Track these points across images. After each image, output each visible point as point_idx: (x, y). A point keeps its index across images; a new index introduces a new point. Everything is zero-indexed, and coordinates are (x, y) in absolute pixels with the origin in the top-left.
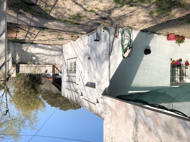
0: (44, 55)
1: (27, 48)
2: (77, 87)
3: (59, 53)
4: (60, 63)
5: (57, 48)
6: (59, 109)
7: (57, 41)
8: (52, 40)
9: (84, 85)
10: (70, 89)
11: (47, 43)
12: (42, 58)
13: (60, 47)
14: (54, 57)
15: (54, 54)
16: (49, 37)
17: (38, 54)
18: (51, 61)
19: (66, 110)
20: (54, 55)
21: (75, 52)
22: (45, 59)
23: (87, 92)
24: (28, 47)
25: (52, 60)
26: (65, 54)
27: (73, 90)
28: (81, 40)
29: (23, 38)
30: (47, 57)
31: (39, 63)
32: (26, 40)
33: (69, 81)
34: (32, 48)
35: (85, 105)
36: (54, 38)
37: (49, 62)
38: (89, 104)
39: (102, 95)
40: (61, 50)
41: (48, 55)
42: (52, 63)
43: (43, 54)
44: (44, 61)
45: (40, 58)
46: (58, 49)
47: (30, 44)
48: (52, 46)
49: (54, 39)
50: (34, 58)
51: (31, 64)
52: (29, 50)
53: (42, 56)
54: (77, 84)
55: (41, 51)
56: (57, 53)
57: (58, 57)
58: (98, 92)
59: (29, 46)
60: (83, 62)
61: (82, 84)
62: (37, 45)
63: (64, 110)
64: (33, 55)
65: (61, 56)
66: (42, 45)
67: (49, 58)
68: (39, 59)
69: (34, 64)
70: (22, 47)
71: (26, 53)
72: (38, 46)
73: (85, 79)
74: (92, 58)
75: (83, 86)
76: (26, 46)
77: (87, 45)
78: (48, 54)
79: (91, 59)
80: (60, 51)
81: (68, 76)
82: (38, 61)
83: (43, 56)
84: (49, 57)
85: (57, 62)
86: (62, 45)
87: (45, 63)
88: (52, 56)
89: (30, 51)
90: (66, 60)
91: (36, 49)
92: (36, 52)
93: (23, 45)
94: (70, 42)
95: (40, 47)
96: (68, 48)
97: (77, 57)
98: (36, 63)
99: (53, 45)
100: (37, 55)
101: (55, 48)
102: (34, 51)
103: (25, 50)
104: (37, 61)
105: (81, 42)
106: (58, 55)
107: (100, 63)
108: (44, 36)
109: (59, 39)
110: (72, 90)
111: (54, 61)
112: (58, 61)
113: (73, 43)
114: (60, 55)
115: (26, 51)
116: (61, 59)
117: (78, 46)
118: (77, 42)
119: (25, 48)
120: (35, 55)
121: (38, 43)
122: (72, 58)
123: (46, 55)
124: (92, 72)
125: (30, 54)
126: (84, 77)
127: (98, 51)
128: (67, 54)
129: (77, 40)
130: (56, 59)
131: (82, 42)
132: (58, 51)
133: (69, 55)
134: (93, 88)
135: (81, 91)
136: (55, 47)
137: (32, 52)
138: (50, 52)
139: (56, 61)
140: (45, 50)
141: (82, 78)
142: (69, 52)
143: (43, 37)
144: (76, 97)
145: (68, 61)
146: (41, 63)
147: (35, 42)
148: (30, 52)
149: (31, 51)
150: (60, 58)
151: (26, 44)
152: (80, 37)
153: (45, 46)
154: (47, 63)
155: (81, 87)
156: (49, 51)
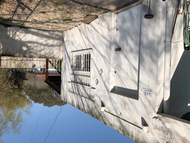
0: (39, 45)
1: (14, 33)
2: (92, 92)
3: (59, 43)
4: (60, 56)
5: (57, 35)
6: (43, 105)
7: (60, 25)
8: (53, 21)
9: (108, 90)
10: (77, 93)
11: (44, 27)
12: (35, 48)
13: (60, 34)
14: (52, 48)
15: (52, 44)
16: (51, 16)
17: (31, 42)
18: (47, 53)
19: (51, 106)
20: (52, 46)
21: (89, 40)
22: (40, 51)
23: (115, 103)
24: (16, 32)
25: (49, 51)
26: (69, 44)
27: (84, 96)
28: (101, 21)
29: (8, 17)
30: (42, 47)
31: (31, 55)
32: (14, 20)
33: (75, 82)
34: (21, 34)
35: (111, 122)
36: (57, 19)
37: (45, 54)
38: (120, 122)
39: (158, 113)
40: (62, 39)
41: (45, 45)
42: (49, 56)
43: (37, 43)
44: (39, 53)
45: (32, 49)
46: (58, 37)
47: (19, 28)
48: (49, 33)
49: (57, 21)
50: (25, 49)
51: (20, 56)
52: (18, 36)
53: (35, 46)
54: (91, 87)
55: (35, 38)
56: (56, 42)
57: (57, 47)
58: (145, 106)
59: (18, 31)
60: (105, 55)
61: (104, 88)
62: (30, 29)
63: (48, 107)
64: (23, 44)
65: (62, 47)
66: (35, 31)
67: (46, 50)
68: (31, 51)
69: (25, 56)
70: (7, 32)
71: (13, 40)
72: (31, 31)
73: (110, 81)
74: (126, 48)
75: (105, 92)
76: (13, 31)
77: (114, 28)
78: (45, 43)
79: (124, 51)
80: (60, 40)
81: (73, 74)
82: (30, 52)
83: (37, 46)
84: (46, 47)
85: (56, 55)
86: (62, 32)
87: (39, 56)
88: (50, 46)
89: (19, 38)
90: (69, 52)
91: (27, 35)
92: (27, 40)
93: (8, 28)
94: (79, 26)
95: (33, 33)
96: (73, 35)
97: (92, 47)
98: (27, 55)
99: (50, 31)
100: (29, 45)
101: (54, 36)
102: (24, 37)
103: (11, 36)
104: (28, 52)
105: (101, 25)
106: (58, 46)
107: (151, 57)
108: (44, 13)
109: (65, 20)
110: (81, 94)
111: (52, 53)
112: (57, 53)
113: (84, 28)
114: (59, 46)
115: (13, 38)
116: (62, 51)
117: (94, 31)
118: (92, 26)
119: (11, 33)
120: (26, 44)
121: (31, 26)
122: (81, 49)
123: (41, 44)
124: (124, 71)
125: (18, 43)
126: (108, 79)
127: (147, 36)
128: (71, 45)
129: (93, 23)
130: (54, 51)
131: (104, 24)
132: (57, 39)
133: (76, 45)
134: (130, 99)
135: (100, 99)
136: (54, 34)
137: (22, 39)
138: (46, 41)
139: (55, 53)
140: (40, 38)
141: (104, 79)
142: (75, 41)
143: (42, 15)
144: (90, 106)
145: (73, 53)
146: (35, 55)
147: (27, 25)
148: (19, 40)
149: (21, 37)
150: (60, 50)
151: (13, 28)
152: (99, 16)
153: (41, 32)
154: (42, 55)
155: (101, 93)
156: (45, 39)
